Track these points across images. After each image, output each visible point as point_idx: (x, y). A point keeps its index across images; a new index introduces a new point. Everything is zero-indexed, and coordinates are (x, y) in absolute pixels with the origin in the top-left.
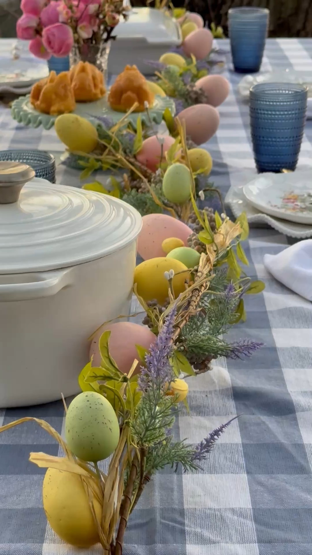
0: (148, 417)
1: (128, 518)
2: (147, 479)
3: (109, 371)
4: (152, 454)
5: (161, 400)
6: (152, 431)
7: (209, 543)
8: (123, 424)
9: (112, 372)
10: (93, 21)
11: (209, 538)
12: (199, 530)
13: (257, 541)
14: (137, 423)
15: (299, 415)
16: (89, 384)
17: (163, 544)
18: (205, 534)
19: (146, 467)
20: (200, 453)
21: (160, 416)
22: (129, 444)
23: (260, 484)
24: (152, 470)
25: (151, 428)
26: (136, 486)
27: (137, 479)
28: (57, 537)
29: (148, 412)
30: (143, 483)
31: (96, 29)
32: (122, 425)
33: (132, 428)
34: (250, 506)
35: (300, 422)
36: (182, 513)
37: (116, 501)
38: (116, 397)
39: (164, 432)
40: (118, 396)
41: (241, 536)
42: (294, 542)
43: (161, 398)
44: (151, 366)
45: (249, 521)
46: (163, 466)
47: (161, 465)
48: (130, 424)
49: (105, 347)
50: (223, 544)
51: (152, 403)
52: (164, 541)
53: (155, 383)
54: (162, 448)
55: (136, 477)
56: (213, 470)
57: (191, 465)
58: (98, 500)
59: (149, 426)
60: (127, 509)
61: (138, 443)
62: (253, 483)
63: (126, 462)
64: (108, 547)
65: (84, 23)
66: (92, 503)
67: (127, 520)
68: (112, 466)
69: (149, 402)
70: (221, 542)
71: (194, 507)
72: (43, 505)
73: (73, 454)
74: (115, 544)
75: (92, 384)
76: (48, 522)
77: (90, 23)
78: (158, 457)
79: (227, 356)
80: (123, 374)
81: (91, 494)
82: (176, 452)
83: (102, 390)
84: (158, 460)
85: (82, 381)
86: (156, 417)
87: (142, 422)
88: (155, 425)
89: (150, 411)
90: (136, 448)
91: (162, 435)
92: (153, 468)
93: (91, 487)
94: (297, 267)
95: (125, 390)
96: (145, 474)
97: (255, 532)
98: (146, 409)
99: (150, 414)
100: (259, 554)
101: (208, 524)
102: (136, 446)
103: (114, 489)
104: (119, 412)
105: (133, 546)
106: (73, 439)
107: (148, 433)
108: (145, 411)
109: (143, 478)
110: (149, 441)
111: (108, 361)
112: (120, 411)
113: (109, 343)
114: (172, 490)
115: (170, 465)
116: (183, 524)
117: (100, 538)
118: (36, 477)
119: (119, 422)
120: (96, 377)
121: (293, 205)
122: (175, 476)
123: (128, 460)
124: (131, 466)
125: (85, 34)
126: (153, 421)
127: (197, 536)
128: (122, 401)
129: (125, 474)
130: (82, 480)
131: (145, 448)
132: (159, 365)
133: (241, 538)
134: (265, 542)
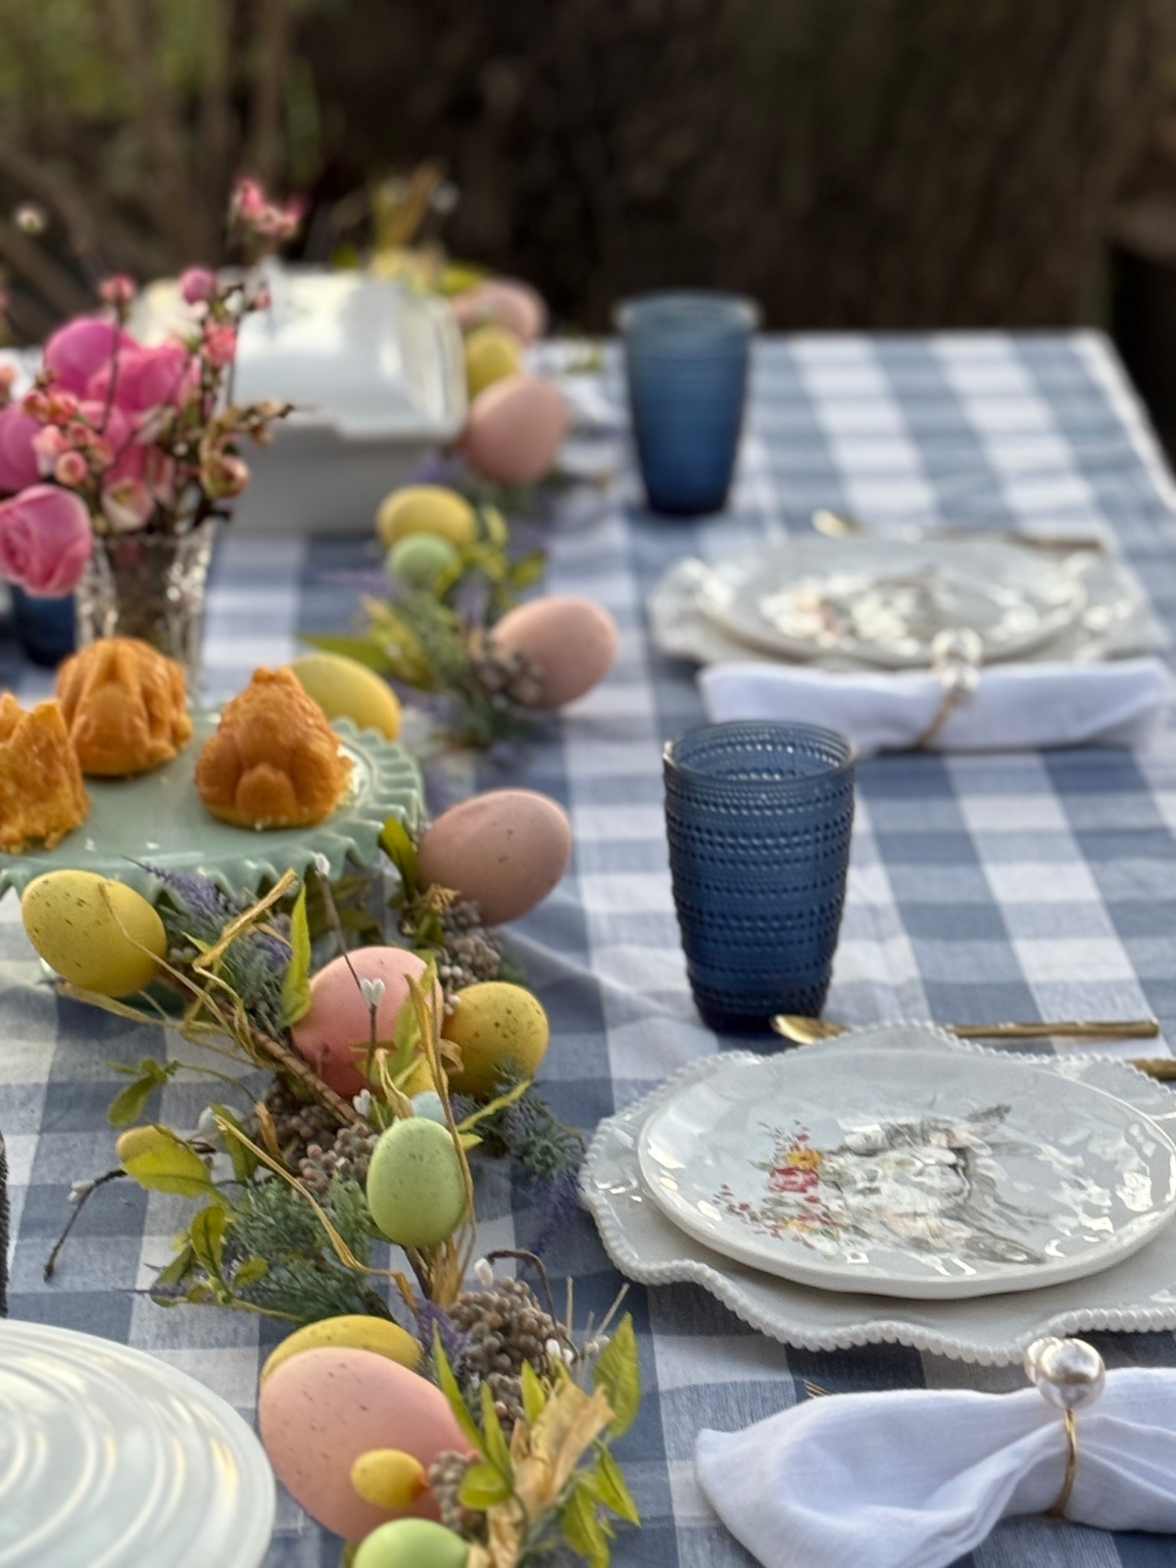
10: (152, 464)
31: (164, 493)
65: (127, 481)
77: (142, 474)
94: (797, 1509)
121: (799, 1197)
125: (127, 516)
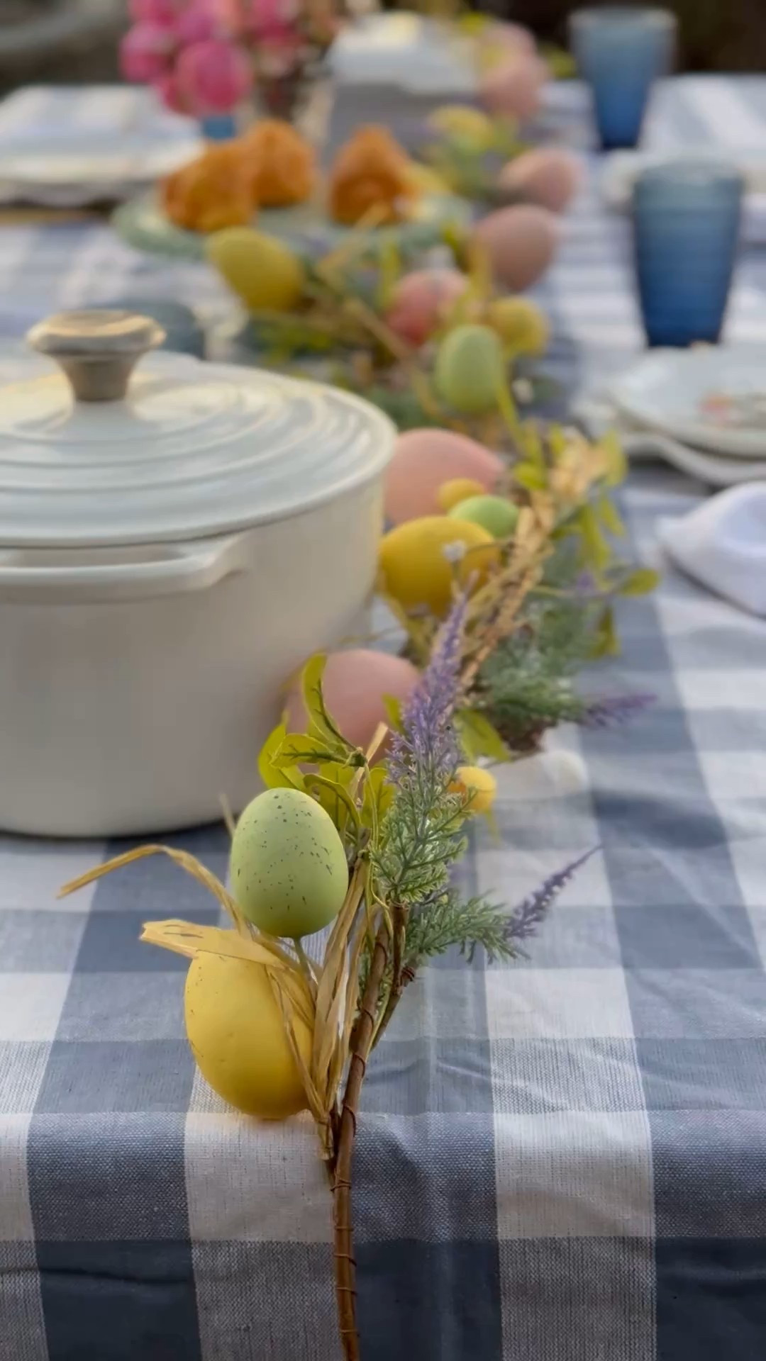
0: (408, 840)
1: (367, 1058)
2: (409, 975)
3: (325, 743)
4: (418, 922)
5: (437, 803)
6: (419, 868)
7: (542, 1111)
8: (357, 858)
9: (331, 745)
11: (543, 1100)
12: (519, 1083)
13: (644, 1105)
14: (386, 852)
15: (735, 846)
16: (280, 771)
17: (444, 1112)
18: (532, 1093)
19: (405, 951)
20: (523, 923)
21: (435, 836)
22: (369, 900)
23: (653, 988)
24: (419, 957)
25: (416, 863)
26: (385, 990)
27: (387, 975)
28: (218, 1099)
29: (409, 828)
30: (399, 984)
32: (354, 862)
33: (374, 863)
34: (631, 1035)
35: (737, 861)
36: (484, 1048)
37: (342, 1019)
38: (340, 801)
39: (444, 872)
40: (343, 800)
41: (612, 1097)
42: (727, 1107)
43: (437, 798)
44: (412, 729)
45: (628, 1065)
46: (443, 948)
47: (437, 946)
48: (371, 854)
49: (314, 690)
50: (572, 1113)
51: (417, 811)
52: (445, 1107)
53: (424, 767)
54: (439, 911)
55: (384, 971)
56: (550, 961)
57: (504, 949)
58: (303, 1019)
59: (412, 859)
60: (367, 1038)
61: (388, 897)
62: (637, 984)
63: (363, 939)
64: (326, 1116)
66: (290, 1022)
67: (366, 1061)
68: (332, 946)
69: (410, 808)
70: (569, 1107)
71: (511, 1037)
72: (186, 1035)
73: (248, 923)
74: (340, 1112)
75: (286, 771)
76: (197, 1067)
78: (431, 930)
79: (579, 721)
80: (355, 749)
81: (288, 1005)
82: (470, 918)
83: (311, 786)
84: (431, 934)
85: (265, 766)
86: (426, 838)
87: (396, 850)
88: (423, 858)
89: (414, 826)
90: (382, 907)
91: (439, 878)
92: (421, 951)
93: (288, 989)
95: (361, 785)
96: (403, 964)
97: (641, 1088)
98: (405, 822)
99: (414, 834)
100: (651, 1131)
101: (541, 1072)
102: (384, 904)
103: (337, 995)
104: (347, 833)
105: (380, 1117)
106: (247, 887)
107: (410, 873)
108: (402, 827)
109: (400, 974)
110: (412, 891)
111: (320, 718)
112: (350, 832)
113: (322, 684)
114: (462, 1002)
115: (457, 947)
116: (486, 1072)
117: (309, 1098)
118: (171, 977)
119: (347, 856)
120: (296, 755)
122: (469, 974)
123: (367, 936)
124: (374, 947)
126: (421, 847)
127: (517, 1095)
128: (352, 808)
129: (361, 965)
130: (267, 976)
131: (403, 907)
132: (431, 727)
133: (612, 1100)
134: (664, 1108)
